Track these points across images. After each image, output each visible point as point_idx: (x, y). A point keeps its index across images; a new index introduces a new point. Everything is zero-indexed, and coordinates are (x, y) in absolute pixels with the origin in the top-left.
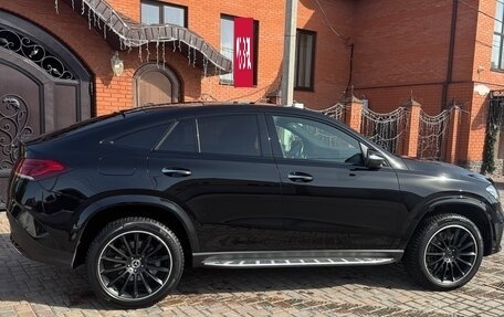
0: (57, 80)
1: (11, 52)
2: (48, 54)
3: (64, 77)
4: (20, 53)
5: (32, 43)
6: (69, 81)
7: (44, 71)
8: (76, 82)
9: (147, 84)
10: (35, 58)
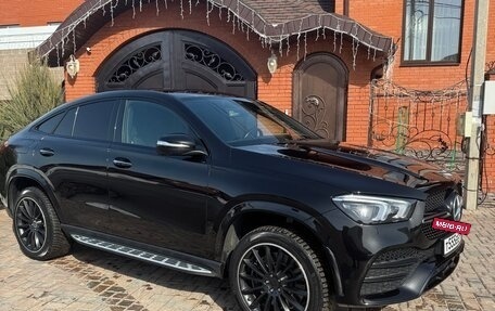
0: (229, 82)
1: (196, 63)
2: (222, 61)
3: (235, 79)
4: (202, 63)
5: (211, 53)
6: (239, 82)
7: (218, 76)
8: (243, 82)
9: (310, 77)
10: (213, 66)
